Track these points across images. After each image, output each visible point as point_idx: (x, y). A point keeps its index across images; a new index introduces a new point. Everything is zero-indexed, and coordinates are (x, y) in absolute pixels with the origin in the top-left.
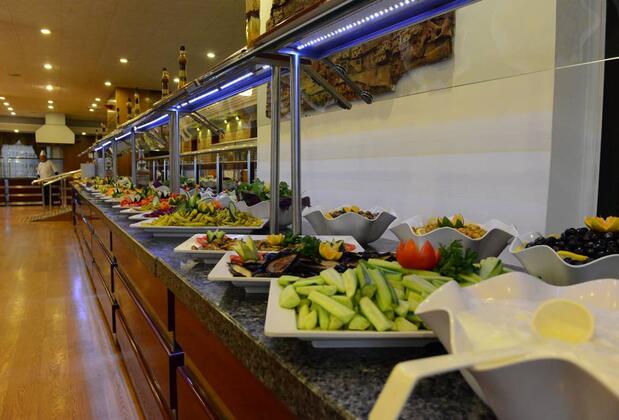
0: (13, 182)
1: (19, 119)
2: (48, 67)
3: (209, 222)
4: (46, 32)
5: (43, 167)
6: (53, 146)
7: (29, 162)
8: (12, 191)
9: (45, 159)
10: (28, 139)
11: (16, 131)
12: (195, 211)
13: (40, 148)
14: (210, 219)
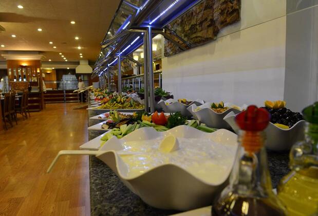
0: (68, 91)
1: (69, 63)
2: (77, 38)
3: (120, 107)
4: (73, 23)
5: (80, 84)
6: (84, 74)
7: (74, 82)
8: (67, 96)
9: (81, 81)
10: (73, 72)
11: (68, 68)
12: (115, 102)
13: (78, 75)
14: (121, 106)
